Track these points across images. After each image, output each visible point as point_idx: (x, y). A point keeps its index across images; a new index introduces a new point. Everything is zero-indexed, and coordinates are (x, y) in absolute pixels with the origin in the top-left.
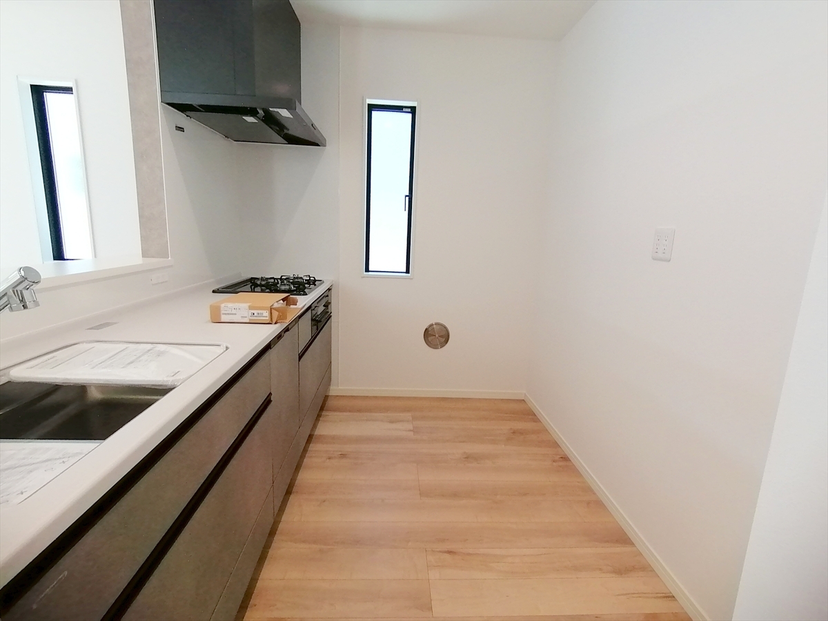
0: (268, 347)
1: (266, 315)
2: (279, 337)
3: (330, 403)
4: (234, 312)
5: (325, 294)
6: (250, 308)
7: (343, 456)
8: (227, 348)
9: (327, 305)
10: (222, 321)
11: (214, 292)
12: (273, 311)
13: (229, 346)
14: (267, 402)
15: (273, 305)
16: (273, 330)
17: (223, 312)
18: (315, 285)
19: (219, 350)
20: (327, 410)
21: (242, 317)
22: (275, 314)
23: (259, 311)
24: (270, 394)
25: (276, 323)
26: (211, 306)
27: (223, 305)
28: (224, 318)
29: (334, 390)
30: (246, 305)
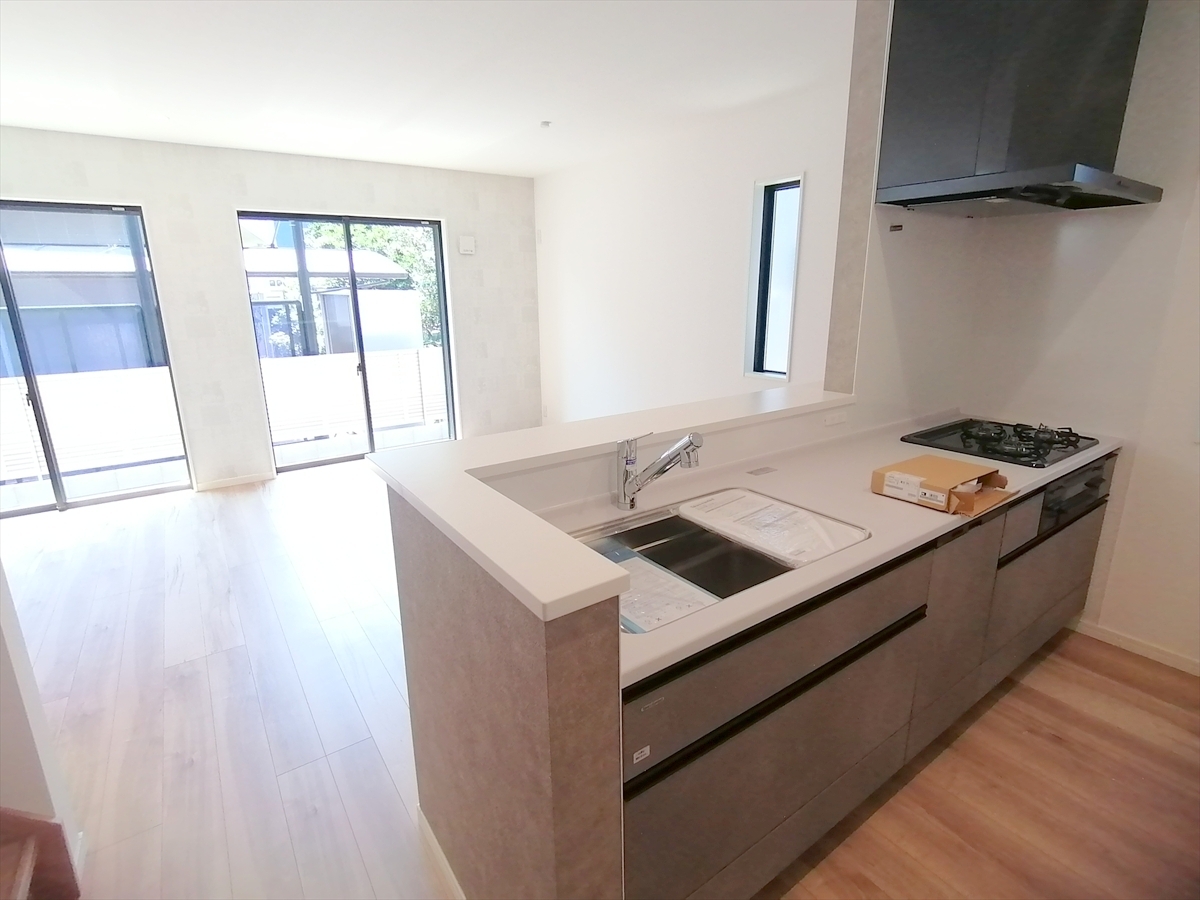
0: (932, 545)
1: (941, 499)
2: (956, 533)
3: (1071, 644)
4: (900, 485)
5: (1096, 465)
6: (922, 485)
7: (1058, 740)
8: (870, 536)
9: (1093, 485)
10: (884, 493)
11: (903, 439)
12: (952, 496)
13: (873, 534)
14: (918, 615)
15: (955, 487)
16: (950, 522)
17: (886, 483)
18: (1076, 447)
19: (858, 535)
20: (1062, 655)
21: (909, 494)
22: (955, 501)
23: (933, 493)
24: (925, 606)
25: (954, 514)
26: (874, 472)
27: (888, 474)
28: (887, 491)
29: (1085, 625)
30: (917, 480)
